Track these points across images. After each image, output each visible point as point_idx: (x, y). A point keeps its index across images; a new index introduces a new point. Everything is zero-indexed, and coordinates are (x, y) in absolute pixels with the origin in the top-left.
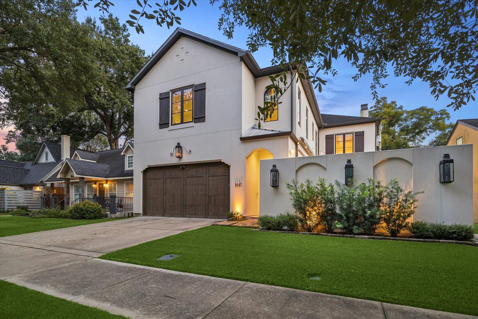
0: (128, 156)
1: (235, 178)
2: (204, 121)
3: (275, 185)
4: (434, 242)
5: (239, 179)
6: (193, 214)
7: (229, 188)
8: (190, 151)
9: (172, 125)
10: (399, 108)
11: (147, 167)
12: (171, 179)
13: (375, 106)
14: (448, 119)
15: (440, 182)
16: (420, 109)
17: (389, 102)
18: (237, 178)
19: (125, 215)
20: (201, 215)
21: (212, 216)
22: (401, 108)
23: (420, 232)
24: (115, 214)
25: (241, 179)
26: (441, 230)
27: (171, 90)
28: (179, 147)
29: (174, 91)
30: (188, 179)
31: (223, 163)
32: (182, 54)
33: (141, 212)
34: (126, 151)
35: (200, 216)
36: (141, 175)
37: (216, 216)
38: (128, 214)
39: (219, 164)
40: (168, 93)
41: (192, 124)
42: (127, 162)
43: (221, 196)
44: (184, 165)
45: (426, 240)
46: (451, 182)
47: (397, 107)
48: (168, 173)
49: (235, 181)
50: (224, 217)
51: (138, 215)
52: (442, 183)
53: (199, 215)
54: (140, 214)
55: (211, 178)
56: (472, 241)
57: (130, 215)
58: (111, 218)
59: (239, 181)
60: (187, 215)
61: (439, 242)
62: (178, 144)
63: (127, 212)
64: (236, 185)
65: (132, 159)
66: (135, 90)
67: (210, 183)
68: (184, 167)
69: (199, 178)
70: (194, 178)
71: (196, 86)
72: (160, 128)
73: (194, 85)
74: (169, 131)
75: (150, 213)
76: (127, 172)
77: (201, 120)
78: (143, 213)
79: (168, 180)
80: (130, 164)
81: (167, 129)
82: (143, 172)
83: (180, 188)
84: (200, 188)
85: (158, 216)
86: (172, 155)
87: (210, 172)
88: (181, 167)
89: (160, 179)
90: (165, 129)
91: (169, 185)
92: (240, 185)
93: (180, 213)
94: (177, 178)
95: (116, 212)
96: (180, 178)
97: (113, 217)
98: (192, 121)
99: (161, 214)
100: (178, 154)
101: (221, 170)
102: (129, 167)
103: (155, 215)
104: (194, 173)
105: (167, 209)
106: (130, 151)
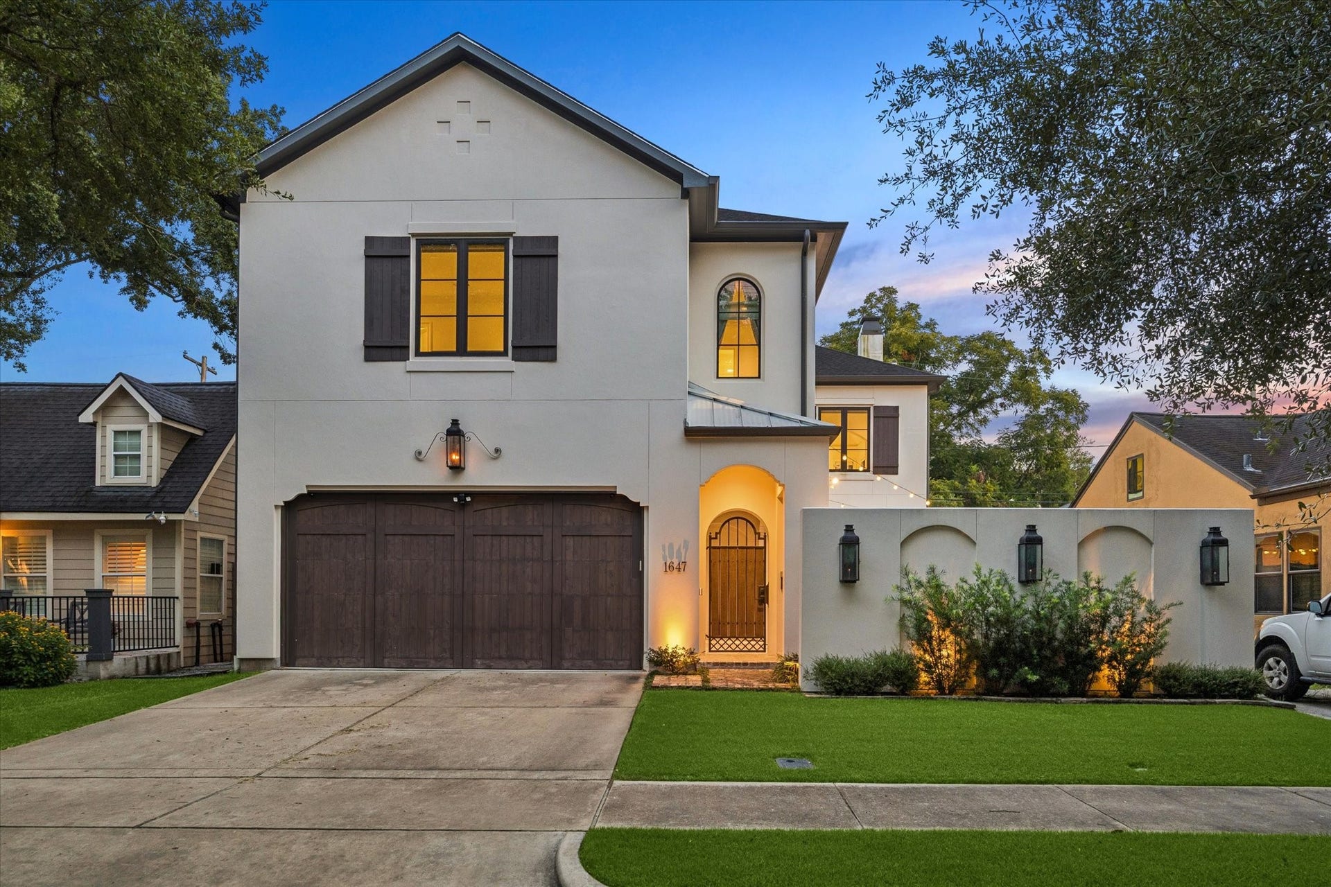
0: (111, 428)
1: (664, 547)
2: (553, 359)
3: (850, 575)
4: (1207, 703)
5: (676, 548)
6: (500, 658)
7: (639, 576)
8: (497, 451)
9: (418, 353)
10: (927, 325)
11: (305, 492)
12: (406, 538)
13: (863, 310)
14: (1048, 377)
15: (1202, 582)
16: (981, 338)
17: (901, 301)
18: (671, 546)
19: (137, 666)
20: (532, 659)
21: (578, 663)
22: (931, 325)
23: (1180, 685)
24: (108, 665)
25: (683, 551)
26: (1215, 679)
27: (414, 235)
28: (455, 433)
29: (429, 242)
30: (478, 540)
31: (623, 498)
32: (464, 123)
33: (276, 653)
34: (105, 409)
35: (530, 662)
37: (589, 662)
38: (145, 660)
39: (607, 498)
40: (405, 241)
41: (506, 362)
42: (110, 453)
43: (609, 598)
44: (467, 494)
45: (1193, 700)
46: (1222, 584)
47: (922, 322)
48: (392, 516)
49: (664, 557)
50: (621, 663)
51: (259, 664)
52: (1208, 585)
53: (525, 658)
54: (272, 659)
55: (570, 542)
56: (1257, 699)
57: (164, 666)
58: (94, 678)
59: (679, 556)
61: (1215, 703)
62: (455, 422)
63: (144, 653)
64: (669, 567)
65: (134, 441)
66: (245, 202)
67: (568, 558)
68: (468, 499)
69: (527, 538)
70: (503, 538)
71: (519, 241)
72: (368, 359)
73: (511, 234)
74: (408, 374)
75: (313, 657)
76: (109, 494)
77: (542, 352)
78: (281, 657)
79: (397, 539)
80: (124, 461)
81: (399, 365)
82: (282, 506)
83: (448, 569)
84: (528, 570)
85: (348, 665)
86: (421, 457)
87: (568, 523)
88: (455, 500)
89: (360, 537)
90: (391, 363)
91: (399, 559)
92: (682, 567)
93: (447, 655)
94: (437, 537)
95: (113, 655)
96: (449, 538)
97: (103, 673)
98: (505, 353)
99: (362, 660)
100: (455, 457)
101: (609, 519)
102: (116, 474)
103: (335, 663)
104: (505, 524)
105: (389, 641)
106: (125, 410)
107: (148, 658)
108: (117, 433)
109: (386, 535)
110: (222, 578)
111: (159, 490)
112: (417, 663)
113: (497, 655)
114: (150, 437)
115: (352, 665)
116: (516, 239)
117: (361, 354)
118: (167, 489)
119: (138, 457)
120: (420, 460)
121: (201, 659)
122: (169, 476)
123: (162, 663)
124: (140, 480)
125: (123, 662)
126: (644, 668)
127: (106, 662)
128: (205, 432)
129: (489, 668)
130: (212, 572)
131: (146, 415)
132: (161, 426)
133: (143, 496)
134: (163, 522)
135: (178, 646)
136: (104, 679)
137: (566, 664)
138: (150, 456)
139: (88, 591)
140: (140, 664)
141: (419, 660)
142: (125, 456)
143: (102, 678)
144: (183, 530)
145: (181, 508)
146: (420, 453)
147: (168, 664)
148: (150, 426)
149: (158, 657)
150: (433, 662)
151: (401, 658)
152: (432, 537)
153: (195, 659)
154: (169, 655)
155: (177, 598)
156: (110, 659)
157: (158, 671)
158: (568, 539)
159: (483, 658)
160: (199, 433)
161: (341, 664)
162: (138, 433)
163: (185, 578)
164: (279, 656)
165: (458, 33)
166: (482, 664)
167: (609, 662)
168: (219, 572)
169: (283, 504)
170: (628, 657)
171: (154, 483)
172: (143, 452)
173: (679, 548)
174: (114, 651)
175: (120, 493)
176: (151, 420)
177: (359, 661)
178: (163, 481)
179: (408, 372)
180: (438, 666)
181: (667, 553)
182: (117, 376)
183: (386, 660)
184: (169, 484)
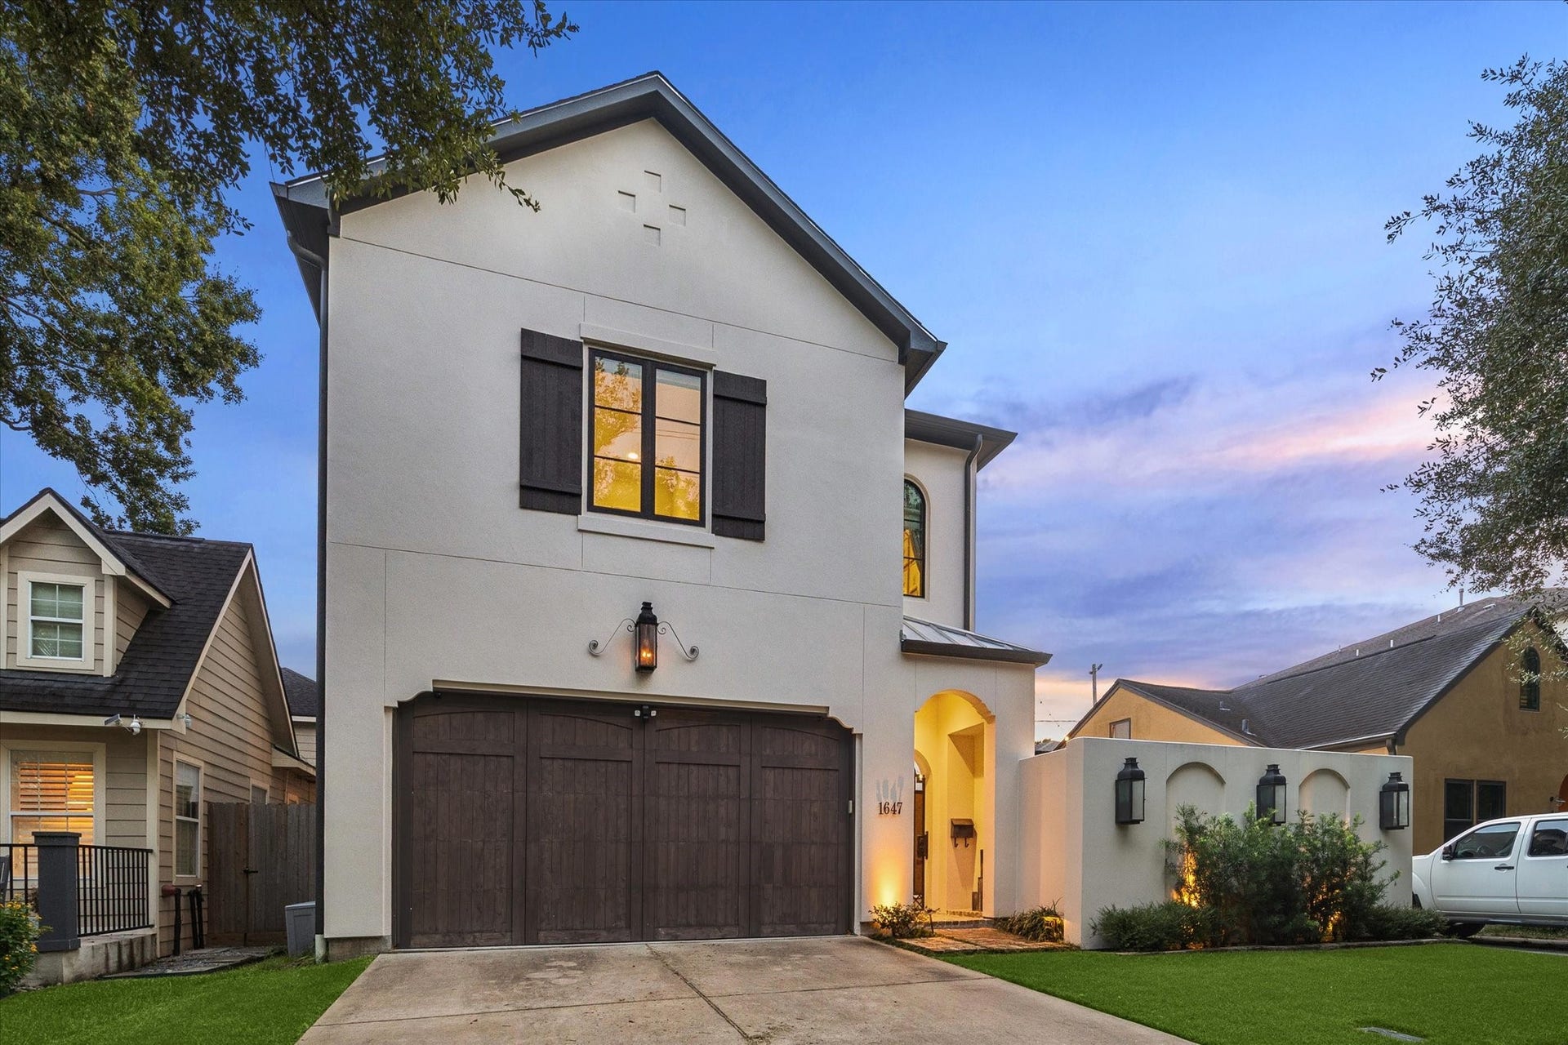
0: (26, 576)
1: (878, 784)
2: (759, 538)
3: (1126, 817)
5: (890, 787)
6: (689, 925)
8: (694, 651)
9: (592, 508)
11: (431, 690)
12: (569, 764)
15: (1382, 826)
18: (886, 782)
19: (107, 959)
20: (726, 925)
21: (779, 928)
24: (73, 958)
25: (897, 790)
27: (587, 341)
28: (647, 620)
30: (662, 769)
31: (835, 723)
33: (384, 929)
34: (14, 546)
35: (726, 930)
36: (386, 725)
37: (792, 927)
38: (116, 949)
39: (816, 722)
40: (574, 347)
41: (704, 535)
42: (25, 618)
43: (813, 847)
44: (653, 706)
46: (1402, 827)
48: (550, 732)
49: (878, 795)
50: (826, 926)
51: (358, 946)
52: (1387, 829)
53: (720, 927)
54: (378, 939)
55: (770, 775)
57: (137, 958)
58: (56, 982)
59: (894, 796)
60: (662, 931)
62: (647, 607)
63: (118, 936)
64: (883, 809)
65: (70, 601)
66: (337, 235)
67: (768, 795)
68: (654, 713)
69: (721, 768)
70: (692, 767)
71: (720, 377)
72: (525, 505)
73: (710, 366)
74: (580, 535)
75: (436, 931)
76: (26, 682)
77: (748, 528)
78: (393, 935)
79: (557, 764)
80: (52, 634)
81: (567, 520)
82: (394, 709)
83: (623, 807)
84: (722, 811)
85: (489, 942)
86: (596, 652)
87: (768, 751)
88: (637, 713)
89: (505, 759)
90: (556, 515)
91: (559, 793)
92: (897, 809)
93: (622, 924)
94: (609, 764)
95: (79, 941)
96: (624, 765)
97: (67, 973)
98: (701, 523)
99: (509, 934)
100: (646, 655)
101: (813, 748)
102: (36, 652)
103: (469, 939)
104: (694, 749)
105: (545, 907)
106: (53, 549)
107: (119, 945)
108: (37, 586)
109: (542, 758)
110: (197, 823)
111: (119, 681)
112: (583, 936)
113: (684, 921)
114: (99, 597)
115: (494, 942)
116: (717, 373)
117: (515, 497)
118: (131, 682)
119: (78, 628)
120: (595, 656)
121: (182, 944)
122: (129, 660)
123: (135, 952)
124: (84, 664)
125: (90, 953)
126: (855, 932)
127: (70, 954)
128: (173, 603)
129: (675, 938)
130: (187, 815)
131: (96, 561)
132: (120, 583)
133: (91, 690)
134: (137, 730)
135: (152, 926)
136: (69, 983)
137: (766, 930)
138: (99, 628)
139: (37, 835)
140: (111, 955)
141: (586, 932)
142: (52, 626)
143: (65, 980)
144: (159, 746)
145: (166, 711)
146: (595, 646)
147: (142, 953)
148: (100, 581)
149: (131, 942)
150: (604, 933)
151: (562, 930)
152: (603, 764)
153: (172, 945)
154: (143, 939)
155: (151, 851)
156: (76, 948)
157: (132, 966)
158: (768, 771)
159: (667, 926)
160: (166, 603)
161: (478, 941)
162: (77, 589)
163: (161, 821)
164: (390, 933)
165: (657, 72)
166: (667, 934)
167: (813, 926)
168: (195, 815)
169: (397, 706)
170: (833, 920)
171: (108, 670)
172: (88, 621)
173: (894, 787)
174: (80, 936)
175: (46, 683)
176: (105, 570)
177: (504, 936)
178: (119, 668)
179: (580, 531)
180: (611, 939)
181: (881, 792)
182: (42, 493)
183: (542, 934)
184: (134, 675)
